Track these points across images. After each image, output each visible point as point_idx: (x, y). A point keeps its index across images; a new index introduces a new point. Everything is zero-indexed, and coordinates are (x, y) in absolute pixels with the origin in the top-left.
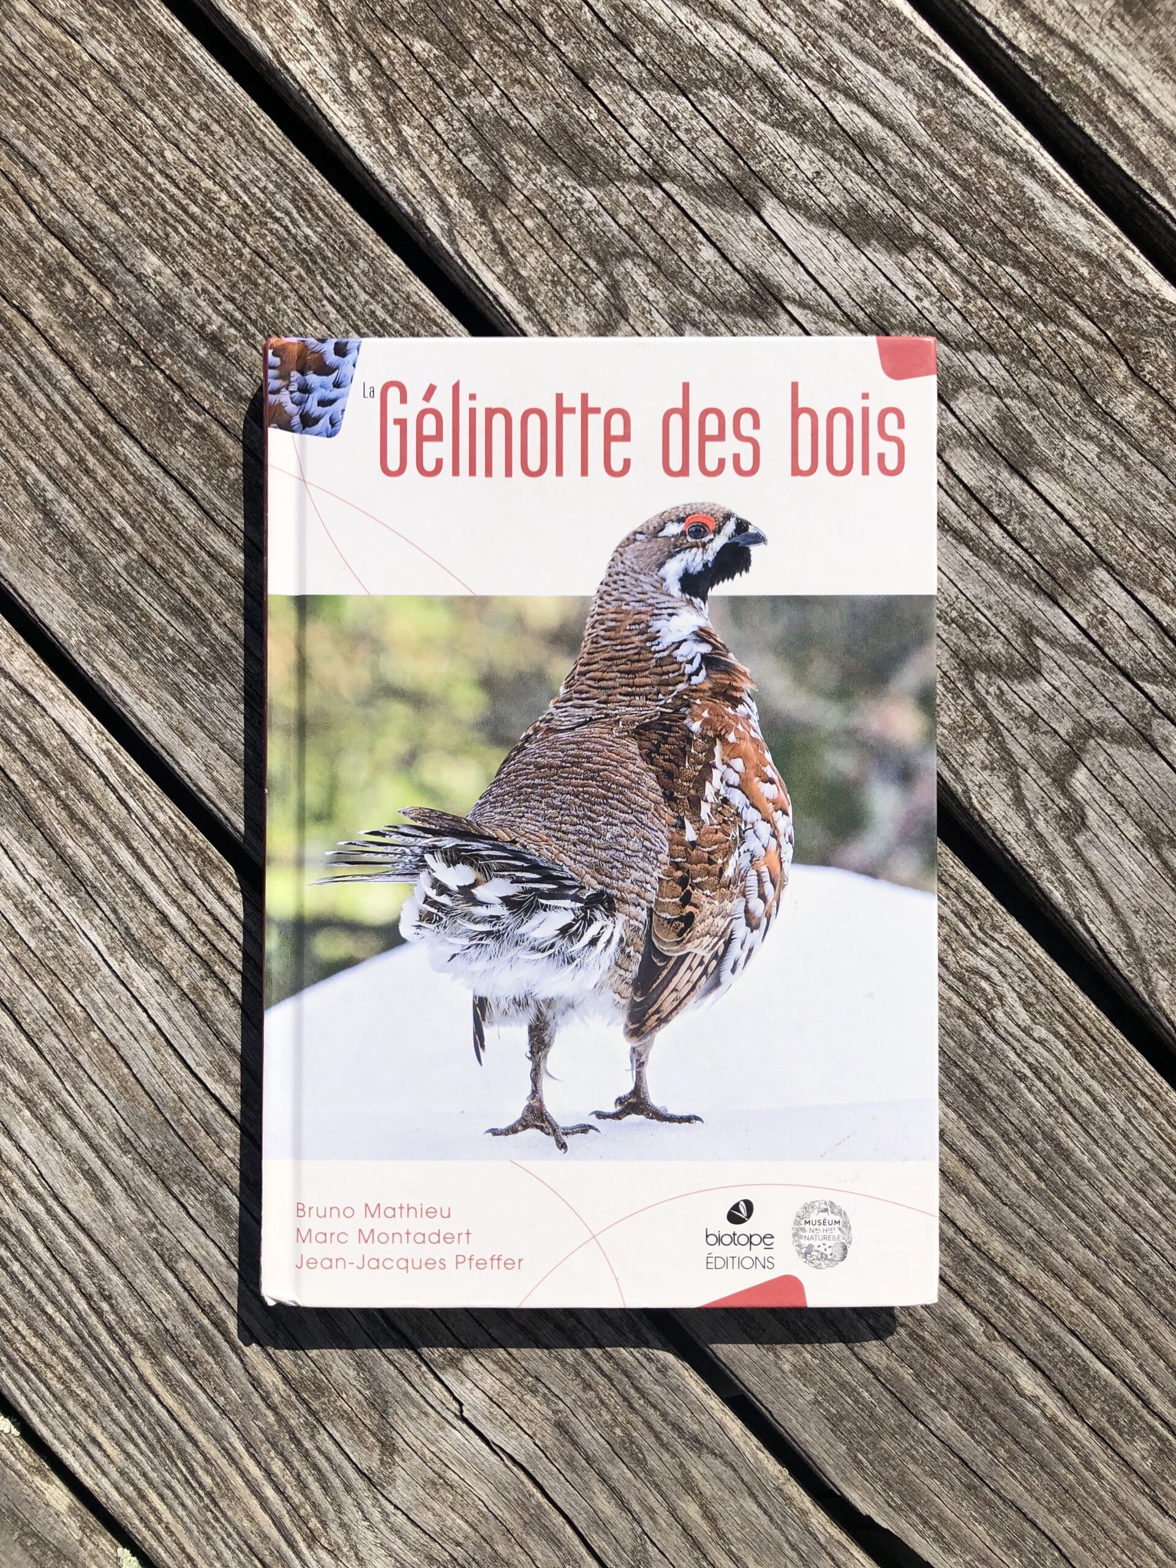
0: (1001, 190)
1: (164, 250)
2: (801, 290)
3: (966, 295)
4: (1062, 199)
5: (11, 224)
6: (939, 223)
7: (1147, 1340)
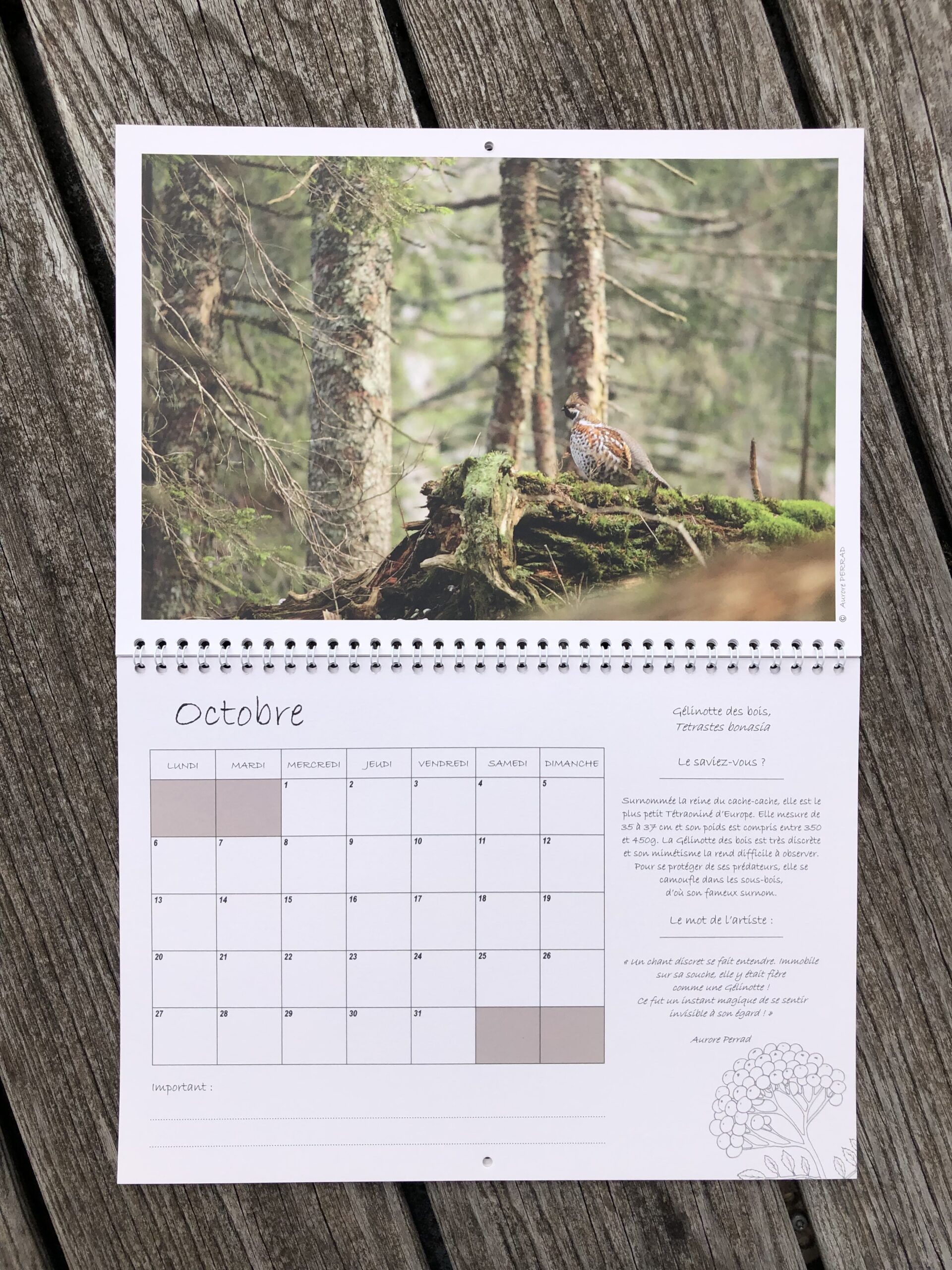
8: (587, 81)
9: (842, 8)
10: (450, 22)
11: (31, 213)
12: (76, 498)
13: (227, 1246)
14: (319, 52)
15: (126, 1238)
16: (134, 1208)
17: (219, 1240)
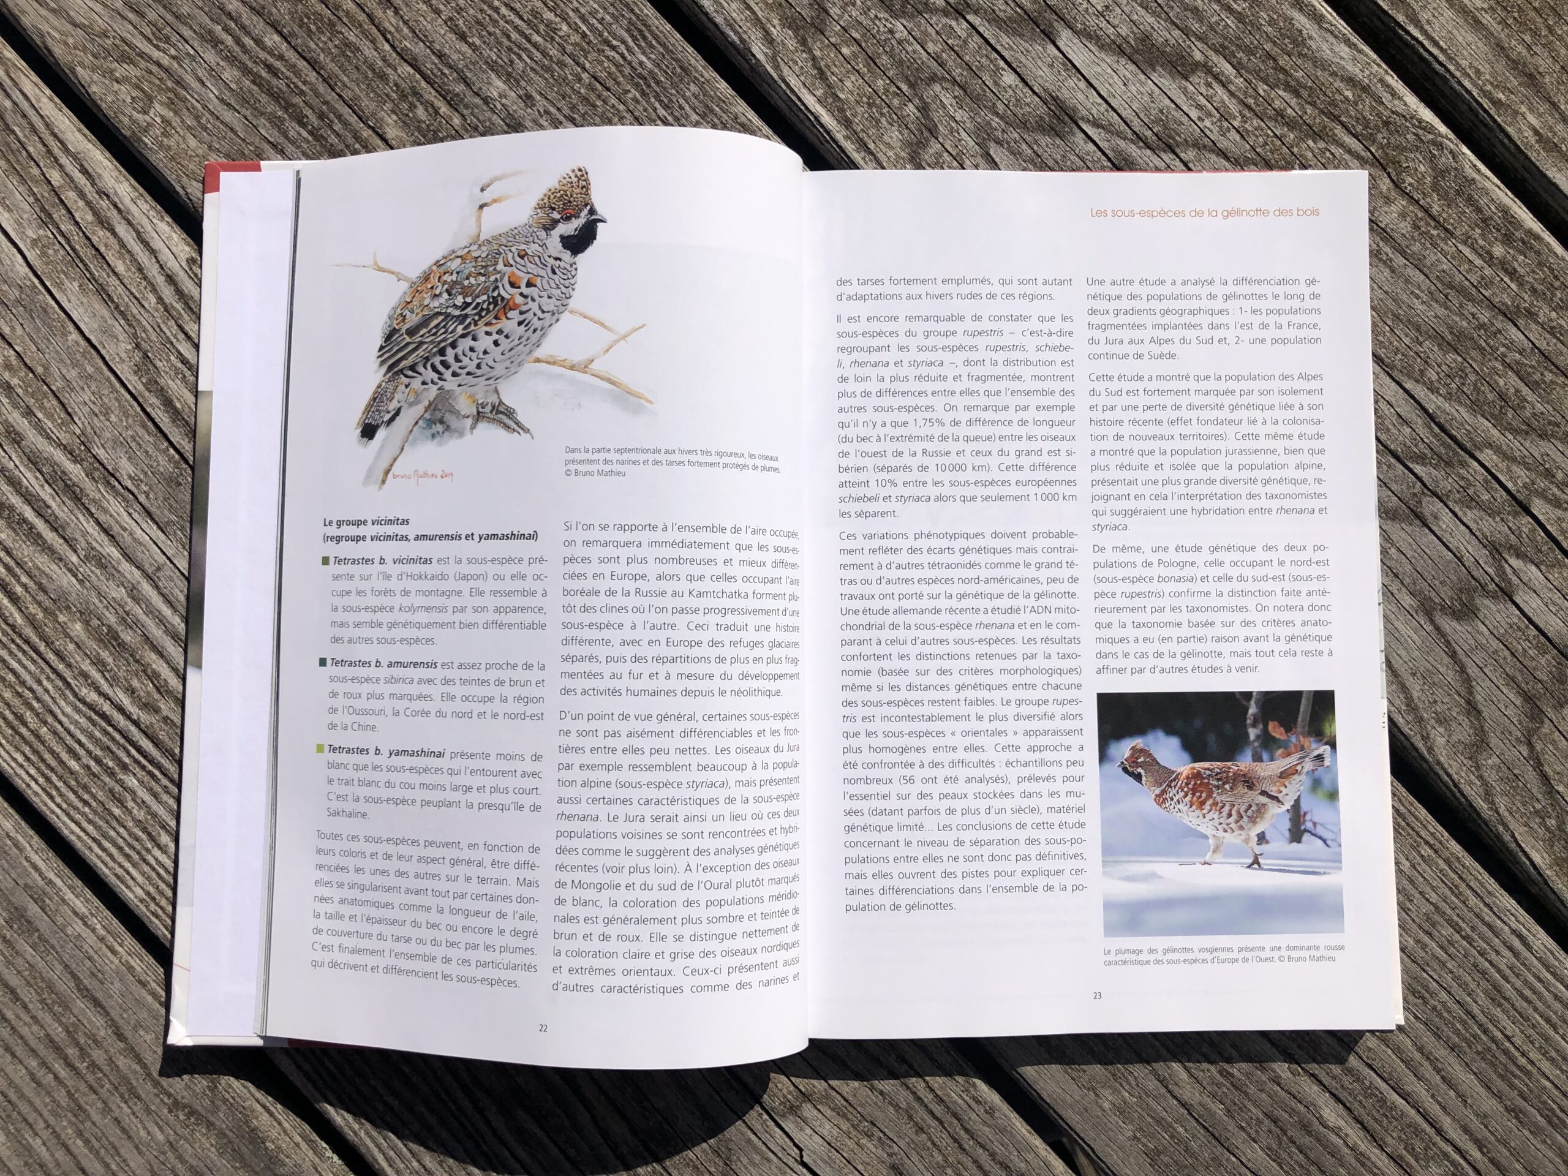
0: (1272, 22)
1: (509, 75)
2: (1094, 111)
3: (1243, 116)
4: (1327, 30)
5: (367, 52)
6: (1216, 51)
7: (1438, 1072)
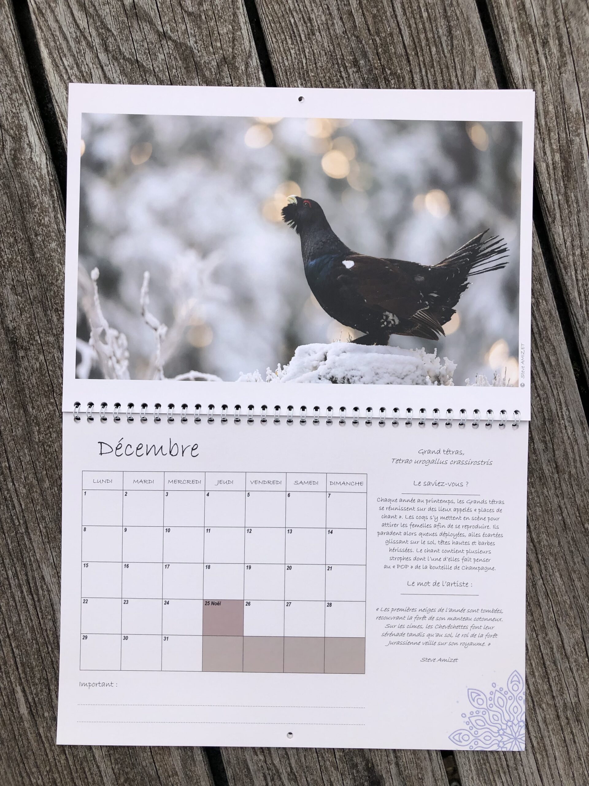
8: (369, 61)
9: (530, 26)
10: (287, 19)
11: (20, 118)
12: (34, 296)
13: (91, 774)
14: (205, 32)
15: (28, 763)
16: (34, 744)
17: (87, 769)
